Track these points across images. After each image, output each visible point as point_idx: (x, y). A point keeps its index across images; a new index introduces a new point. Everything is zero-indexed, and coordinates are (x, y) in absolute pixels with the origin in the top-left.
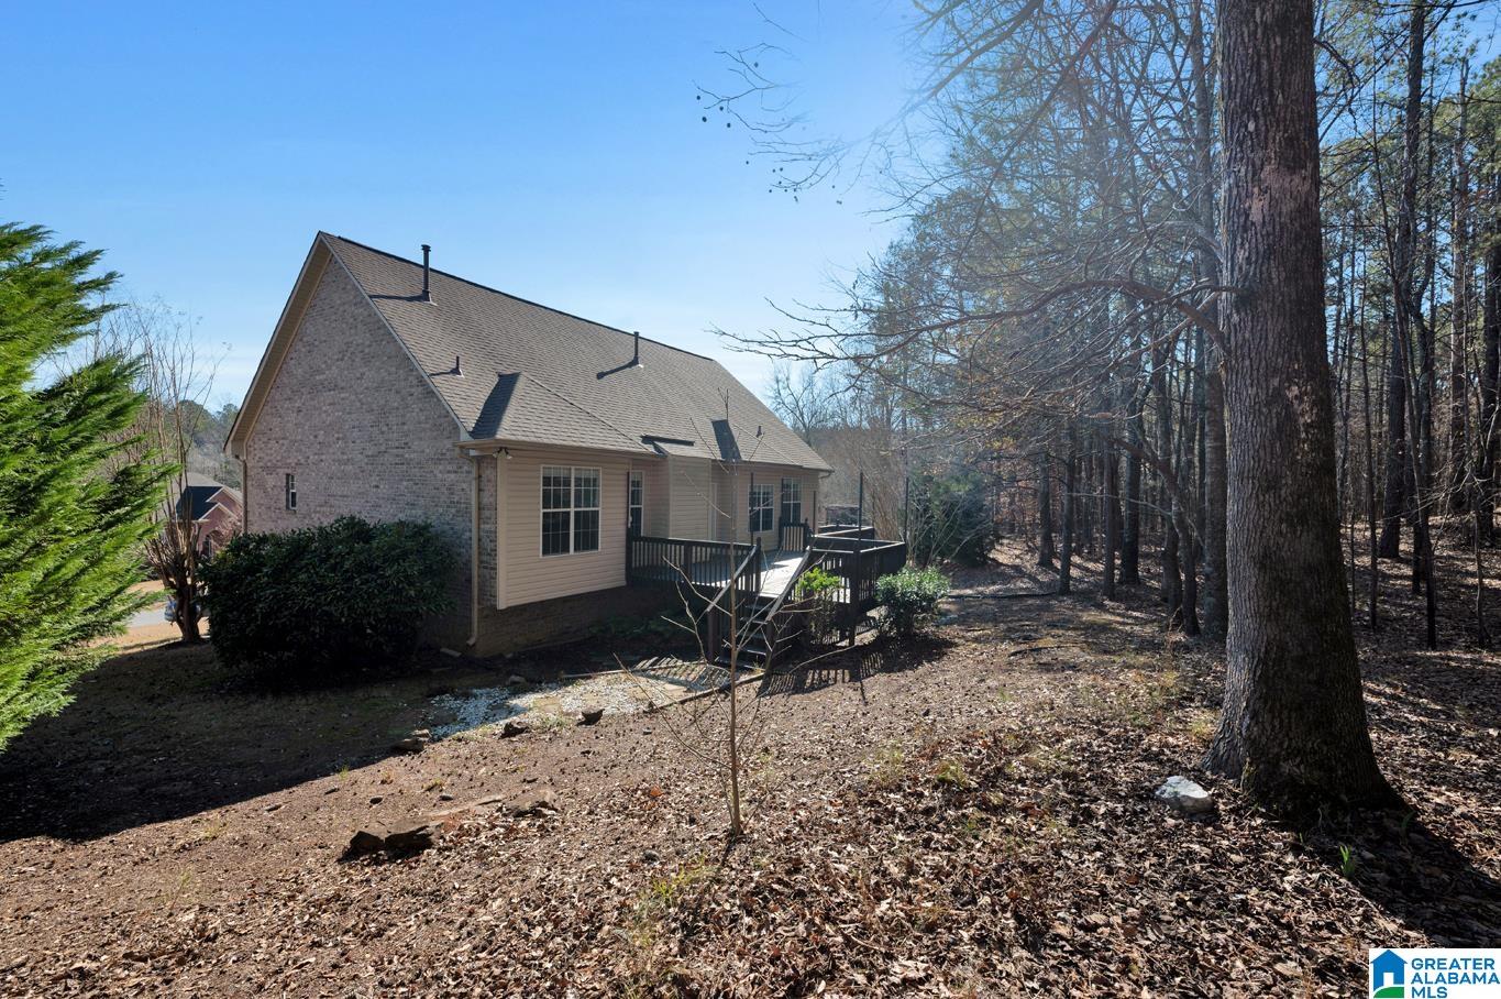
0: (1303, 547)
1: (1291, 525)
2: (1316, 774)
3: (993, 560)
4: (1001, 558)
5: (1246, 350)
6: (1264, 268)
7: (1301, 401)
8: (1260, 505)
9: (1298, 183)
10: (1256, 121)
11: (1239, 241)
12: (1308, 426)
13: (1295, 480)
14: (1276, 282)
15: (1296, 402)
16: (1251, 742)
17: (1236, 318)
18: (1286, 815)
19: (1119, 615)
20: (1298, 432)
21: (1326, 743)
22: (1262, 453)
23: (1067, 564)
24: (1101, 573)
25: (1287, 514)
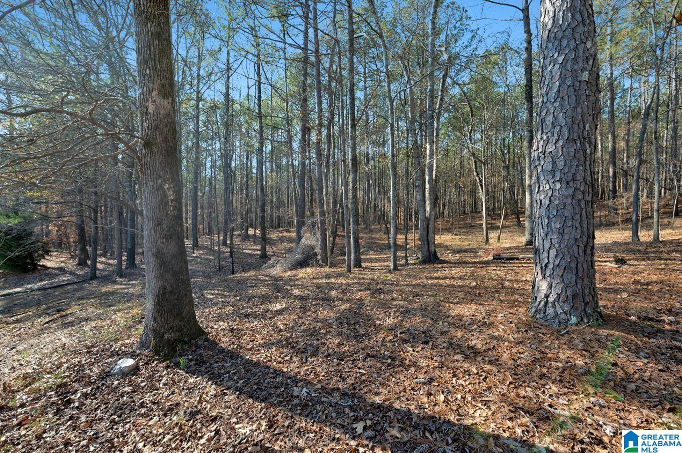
0: (171, 248)
1: (167, 239)
2: (177, 334)
3: (43, 266)
4: (49, 264)
5: (148, 166)
6: (154, 133)
7: (169, 191)
8: (156, 232)
9: (166, 103)
10: (150, 70)
11: (144, 118)
12: (172, 200)
13: (168, 221)
14: (159, 140)
15: (167, 191)
16: (154, 331)
17: (144, 151)
18: (166, 355)
19: (124, 285)
20: (168, 203)
21: (180, 321)
22: (156, 210)
23: (95, 262)
24: (116, 265)
25: (166, 235)
